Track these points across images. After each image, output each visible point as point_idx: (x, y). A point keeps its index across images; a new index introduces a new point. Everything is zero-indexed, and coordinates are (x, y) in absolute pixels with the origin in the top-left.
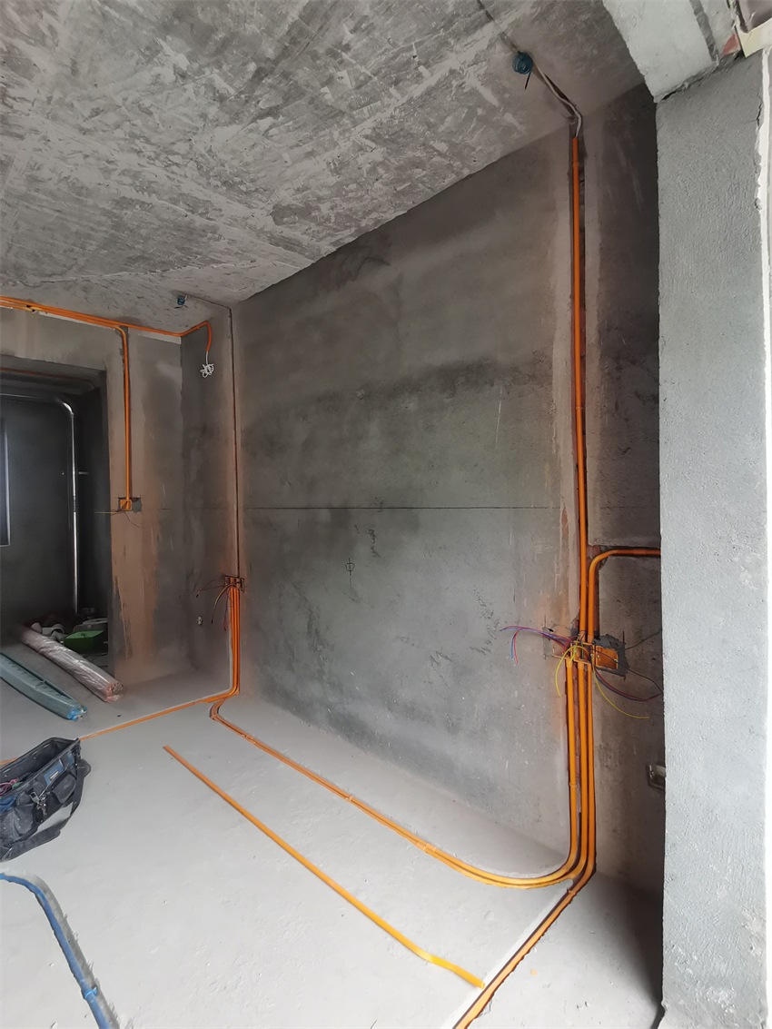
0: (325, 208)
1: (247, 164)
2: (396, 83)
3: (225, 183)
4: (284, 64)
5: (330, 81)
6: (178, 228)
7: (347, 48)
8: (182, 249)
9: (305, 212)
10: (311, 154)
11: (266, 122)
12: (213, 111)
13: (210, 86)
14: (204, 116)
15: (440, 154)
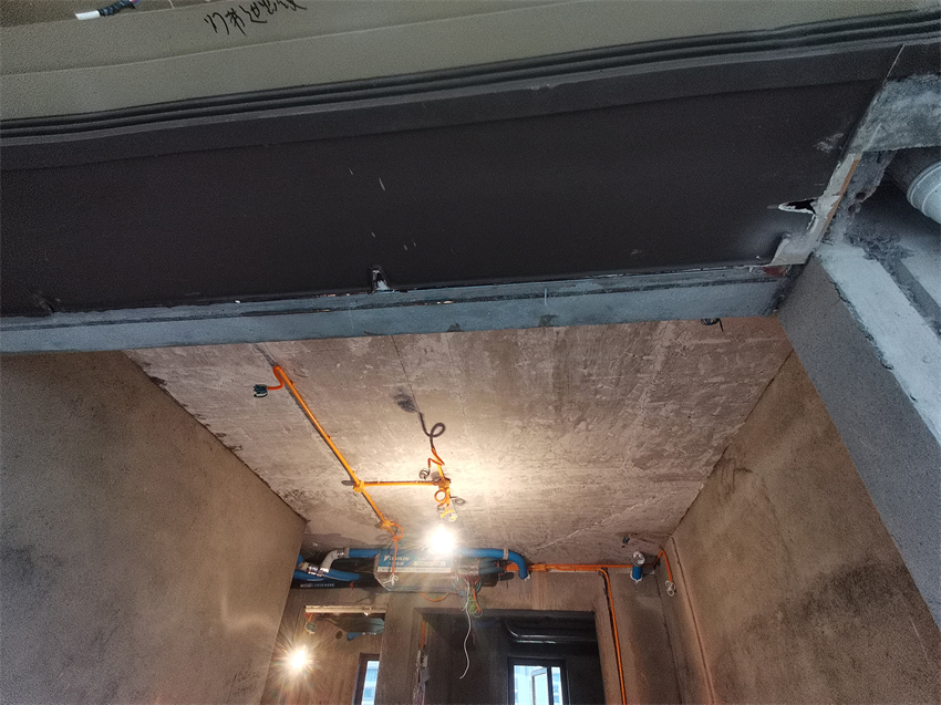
0: (669, 448)
1: (592, 448)
2: (638, 371)
3: (589, 462)
4: (565, 398)
5: (597, 392)
6: (586, 495)
7: (590, 375)
8: (599, 506)
9: (658, 454)
10: (625, 426)
11: (582, 425)
12: (550, 433)
13: (538, 424)
14: (548, 438)
15: (722, 383)
